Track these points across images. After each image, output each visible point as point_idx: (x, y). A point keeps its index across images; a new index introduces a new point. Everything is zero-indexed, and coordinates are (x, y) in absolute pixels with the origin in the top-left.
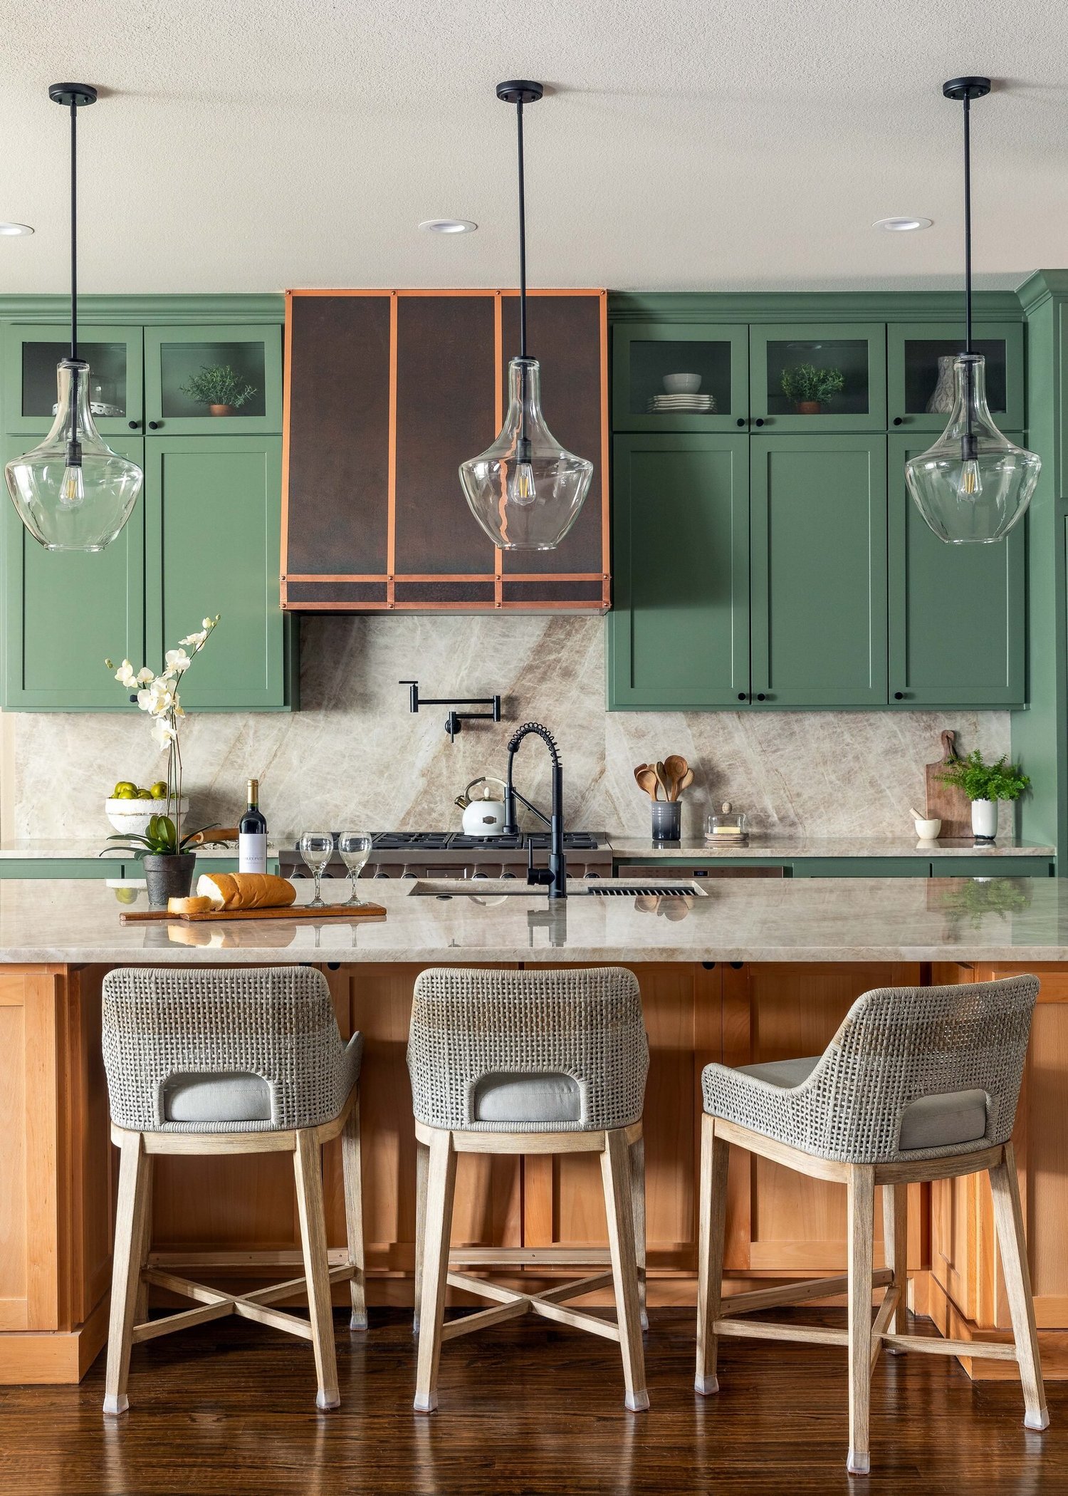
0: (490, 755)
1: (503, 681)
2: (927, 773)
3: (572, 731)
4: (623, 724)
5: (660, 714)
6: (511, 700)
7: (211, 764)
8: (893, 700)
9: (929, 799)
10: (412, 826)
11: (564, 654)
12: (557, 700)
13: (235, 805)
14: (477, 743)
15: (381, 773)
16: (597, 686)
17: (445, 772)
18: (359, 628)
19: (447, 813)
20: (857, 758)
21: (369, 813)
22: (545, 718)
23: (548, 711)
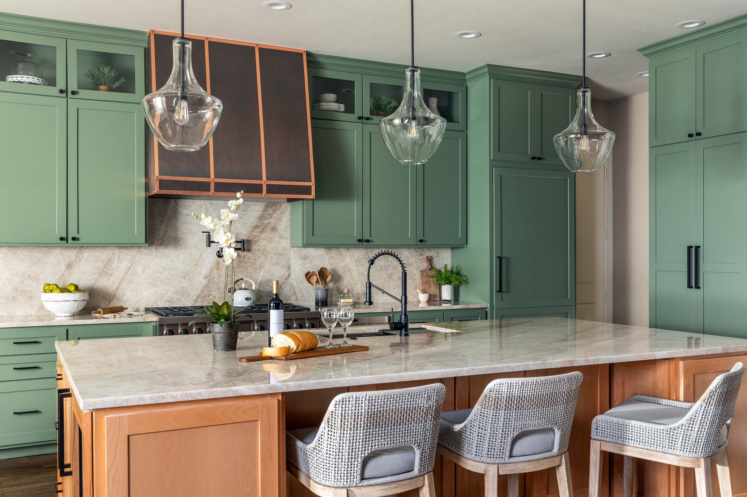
1: (244, 233)
2: (422, 274)
3: (276, 256)
4: (298, 253)
5: (314, 249)
6: (249, 242)
7: (94, 274)
8: (418, 243)
9: (422, 285)
10: (200, 303)
11: (272, 220)
12: (269, 242)
13: (107, 295)
15: (185, 277)
16: (287, 235)
17: (216, 276)
18: (174, 205)
19: (217, 296)
20: (394, 268)
21: (178, 297)
22: (264, 250)
23: (265, 247)
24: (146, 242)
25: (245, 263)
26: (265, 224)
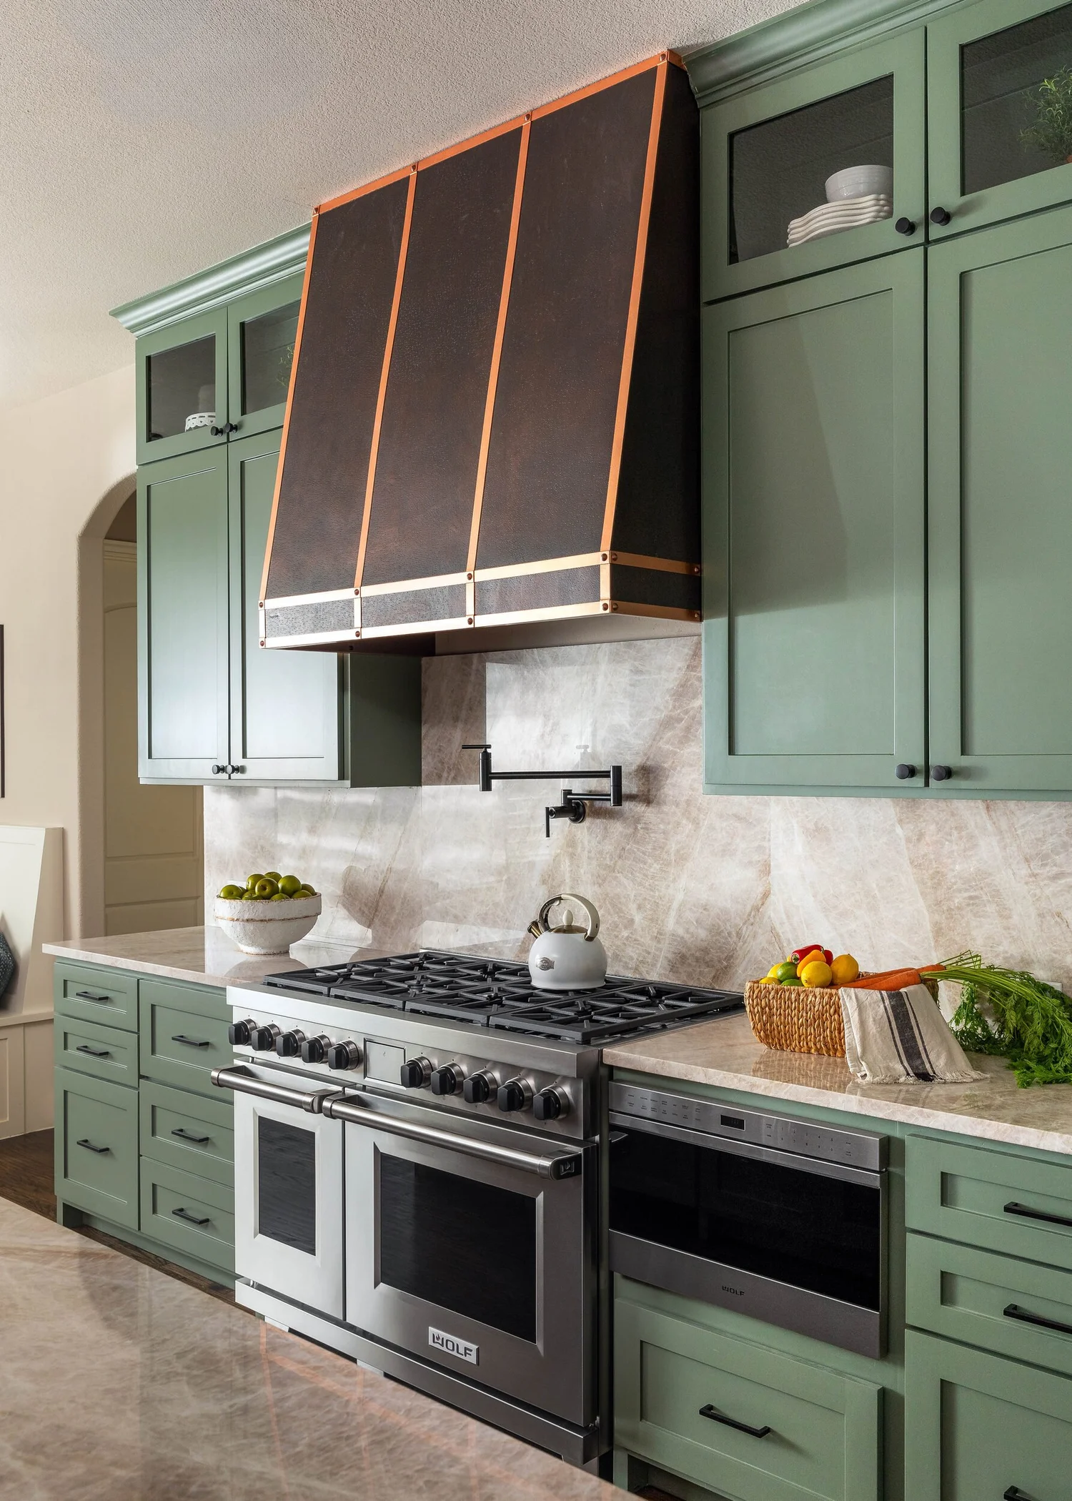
0: (620, 857)
1: (636, 743)
3: (724, 824)
4: (796, 814)
14: (604, 838)
18: (477, 670)
22: (688, 802)
23: (693, 790)
24: (342, 776)
25: (638, 843)
26: (691, 713)
